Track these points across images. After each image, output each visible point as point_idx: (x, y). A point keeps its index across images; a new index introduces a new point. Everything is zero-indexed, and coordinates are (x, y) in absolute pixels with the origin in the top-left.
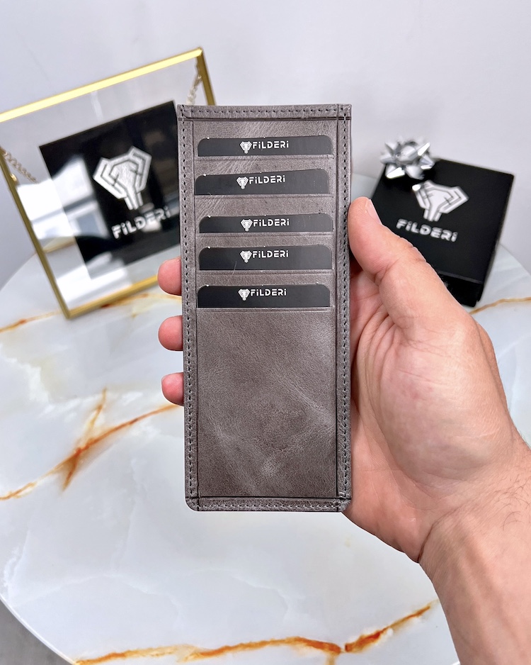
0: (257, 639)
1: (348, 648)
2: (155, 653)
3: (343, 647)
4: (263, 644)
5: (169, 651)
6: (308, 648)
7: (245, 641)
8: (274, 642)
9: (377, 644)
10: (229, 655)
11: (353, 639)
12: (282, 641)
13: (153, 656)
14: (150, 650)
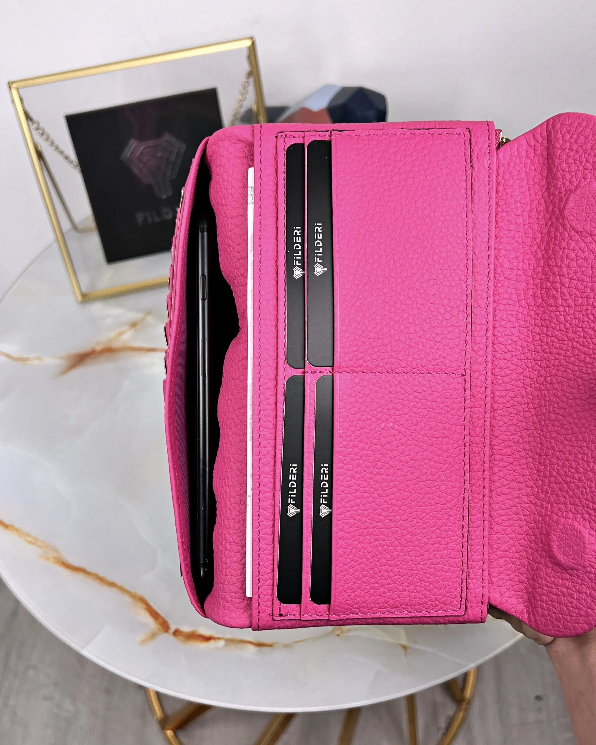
0: (110, 578)
1: (177, 633)
2: (29, 539)
3: (173, 629)
4: (113, 585)
5: (40, 544)
6: (146, 611)
7: (101, 574)
8: (122, 589)
9: (203, 646)
10: (81, 576)
11: (186, 629)
12: (128, 592)
13: (27, 540)
14: (28, 535)
